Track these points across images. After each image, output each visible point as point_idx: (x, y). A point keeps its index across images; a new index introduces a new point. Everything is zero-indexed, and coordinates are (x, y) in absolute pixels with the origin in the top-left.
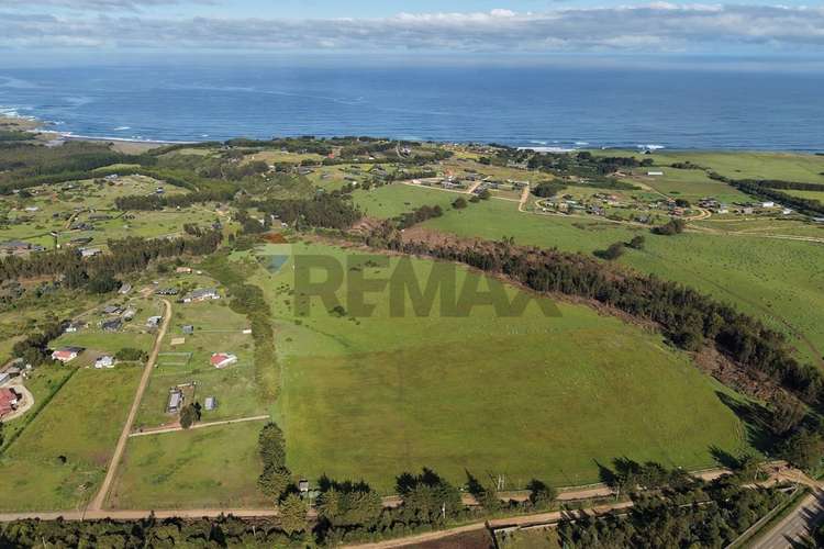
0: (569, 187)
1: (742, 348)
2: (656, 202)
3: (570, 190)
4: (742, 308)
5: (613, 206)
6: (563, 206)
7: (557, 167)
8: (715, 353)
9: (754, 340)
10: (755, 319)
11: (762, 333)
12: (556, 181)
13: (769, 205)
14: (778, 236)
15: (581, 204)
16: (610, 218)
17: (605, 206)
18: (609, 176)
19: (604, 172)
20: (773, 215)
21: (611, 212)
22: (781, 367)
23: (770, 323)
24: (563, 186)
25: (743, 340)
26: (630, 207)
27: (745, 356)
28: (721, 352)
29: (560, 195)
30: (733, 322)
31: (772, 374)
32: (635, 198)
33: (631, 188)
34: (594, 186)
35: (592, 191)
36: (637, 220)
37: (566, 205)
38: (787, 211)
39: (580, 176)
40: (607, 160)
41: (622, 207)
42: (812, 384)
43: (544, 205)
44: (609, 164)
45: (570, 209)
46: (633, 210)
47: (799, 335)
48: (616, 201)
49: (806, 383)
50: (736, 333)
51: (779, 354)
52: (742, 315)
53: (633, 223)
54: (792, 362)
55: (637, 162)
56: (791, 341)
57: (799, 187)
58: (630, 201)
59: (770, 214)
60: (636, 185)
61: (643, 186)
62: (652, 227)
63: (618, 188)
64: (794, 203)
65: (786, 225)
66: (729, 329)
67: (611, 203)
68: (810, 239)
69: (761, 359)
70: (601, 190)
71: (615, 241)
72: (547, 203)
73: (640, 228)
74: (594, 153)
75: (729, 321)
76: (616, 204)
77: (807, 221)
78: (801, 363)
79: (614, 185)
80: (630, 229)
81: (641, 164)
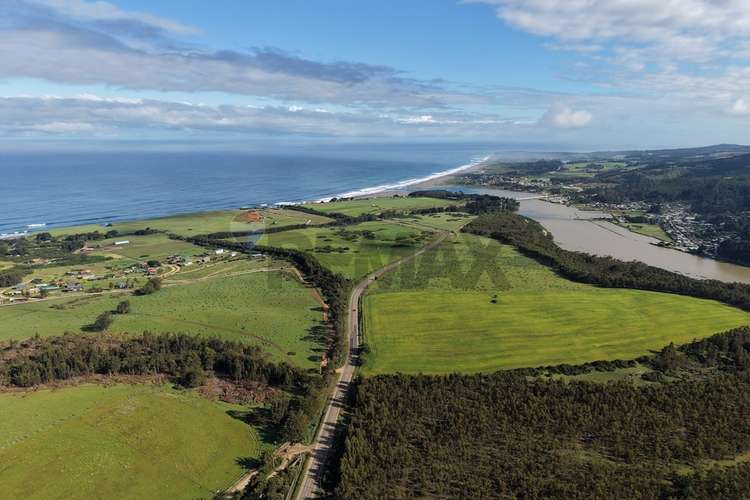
0: (35, 270)
1: (234, 368)
2: (130, 268)
3: (37, 274)
4: (225, 337)
5: (89, 280)
6: (34, 290)
7: (14, 253)
8: (216, 380)
9: (241, 359)
10: (237, 342)
11: (245, 351)
12: (17, 267)
13: (220, 252)
14: (233, 274)
15: (54, 285)
16: (90, 291)
17: (80, 281)
18: (77, 252)
19: (71, 249)
20: (225, 259)
21: (89, 285)
22: (264, 371)
23: (248, 341)
24: (28, 271)
25: (233, 361)
26: (106, 277)
27: (238, 374)
28: (220, 378)
29: (26, 281)
30: (222, 350)
31: (260, 380)
32: (108, 268)
33: (101, 259)
34: (62, 265)
35: (61, 270)
36: (117, 287)
37: (37, 290)
38: (234, 254)
39: (45, 258)
40: (70, 238)
41: (99, 279)
42: (288, 376)
43: (9, 295)
44: (72, 242)
45: (43, 293)
46: (110, 279)
47: (270, 343)
48: (90, 274)
49: (284, 376)
50: (227, 358)
51: (261, 362)
52: (227, 342)
53: (114, 291)
54: (270, 364)
55: (102, 235)
56: (266, 349)
57: (236, 235)
58: (104, 273)
59: (224, 259)
60: (107, 256)
61: (114, 256)
62: (133, 290)
63: (89, 262)
64: (237, 247)
65: (235, 265)
66: (221, 357)
67: (86, 277)
68: (254, 271)
69: (250, 371)
70: (72, 267)
71: (101, 312)
72: (12, 292)
73: (122, 294)
74: (54, 234)
75: (219, 351)
76: (92, 277)
77: (249, 258)
78: (276, 363)
79: (84, 259)
80: (112, 297)
81: (106, 237)
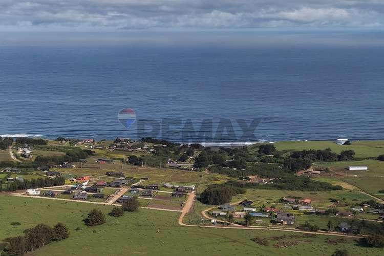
0: (249, 190)
2: (362, 205)
3: (249, 194)
5: (305, 213)
6: (239, 214)
7: (232, 165)
12: (230, 183)
15: (264, 212)
16: (303, 227)
17: (295, 212)
18: (299, 174)
19: (293, 168)
21: (303, 220)
24: (240, 189)
26: (327, 213)
29: (235, 201)
32: (333, 201)
33: (328, 187)
34: (280, 188)
35: (278, 194)
36: (338, 229)
37: (242, 214)
39: (262, 176)
40: (295, 155)
41: (318, 213)
43: (213, 215)
44: (299, 160)
45: (248, 219)
46: (332, 216)
48: (310, 203)
53: (333, 234)
55: (334, 155)
58: (328, 205)
60: (336, 184)
61: (344, 185)
62: (357, 237)
63: (312, 189)
67: (303, 208)
70: (290, 192)
72: (217, 212)
73: (342, 240)
74: (279, 148)
76: (311, 209)
79: (306, 185)
80: (329, 241)
81: (340, 158)
